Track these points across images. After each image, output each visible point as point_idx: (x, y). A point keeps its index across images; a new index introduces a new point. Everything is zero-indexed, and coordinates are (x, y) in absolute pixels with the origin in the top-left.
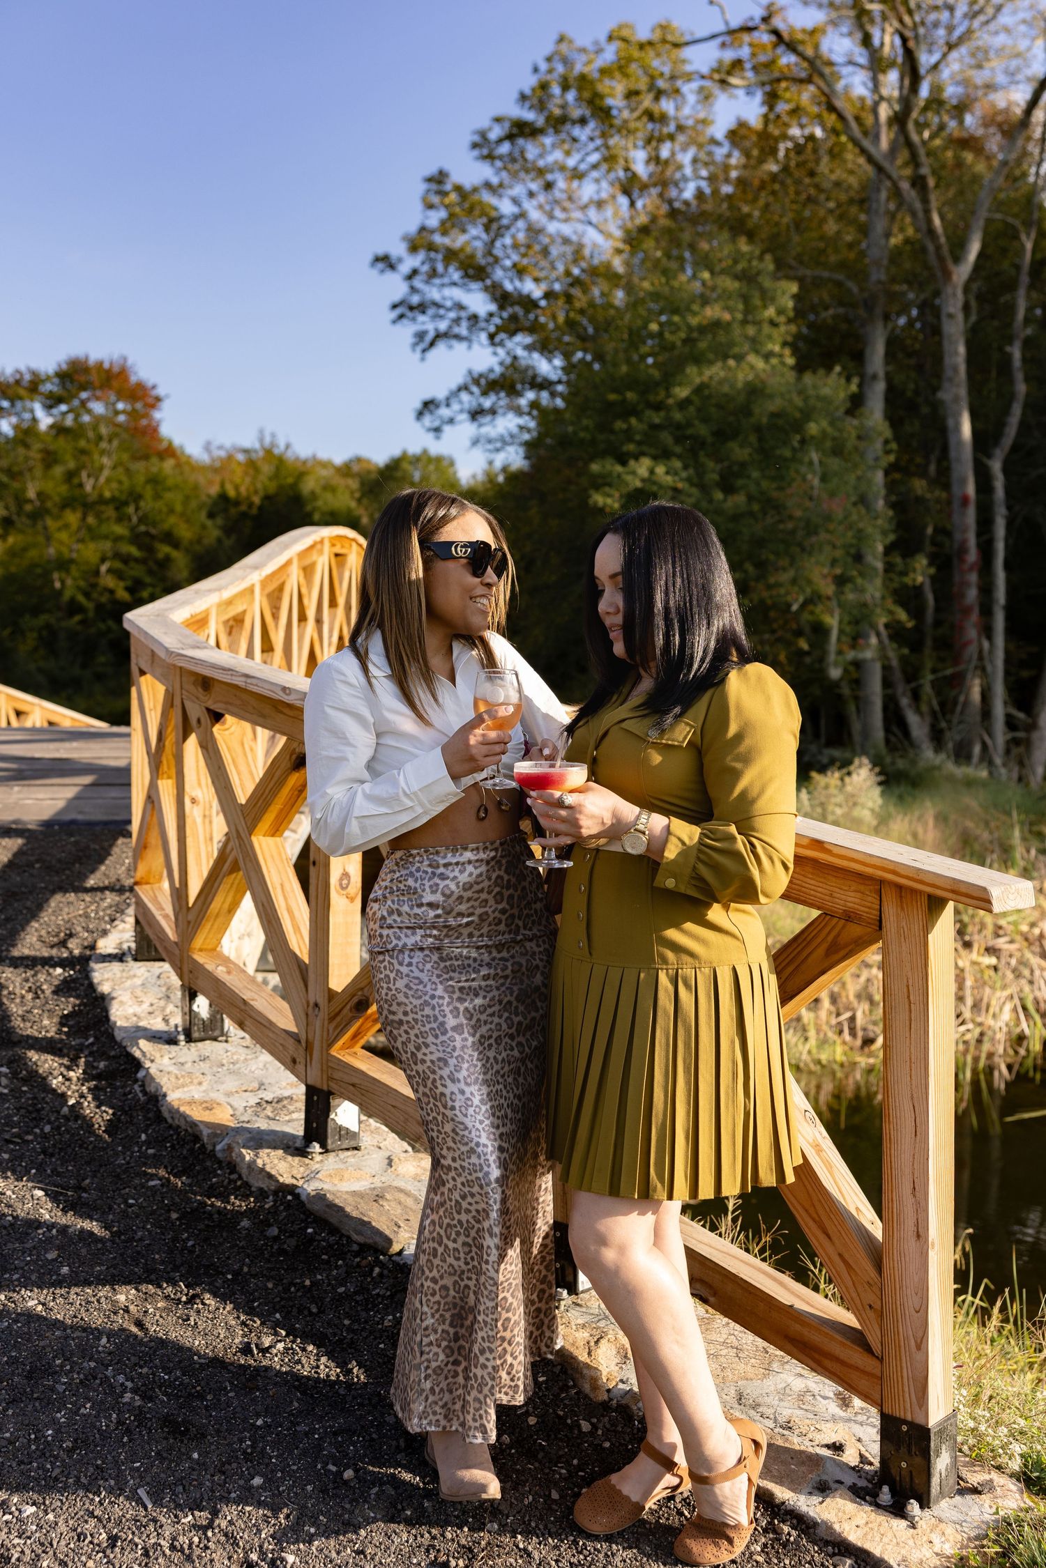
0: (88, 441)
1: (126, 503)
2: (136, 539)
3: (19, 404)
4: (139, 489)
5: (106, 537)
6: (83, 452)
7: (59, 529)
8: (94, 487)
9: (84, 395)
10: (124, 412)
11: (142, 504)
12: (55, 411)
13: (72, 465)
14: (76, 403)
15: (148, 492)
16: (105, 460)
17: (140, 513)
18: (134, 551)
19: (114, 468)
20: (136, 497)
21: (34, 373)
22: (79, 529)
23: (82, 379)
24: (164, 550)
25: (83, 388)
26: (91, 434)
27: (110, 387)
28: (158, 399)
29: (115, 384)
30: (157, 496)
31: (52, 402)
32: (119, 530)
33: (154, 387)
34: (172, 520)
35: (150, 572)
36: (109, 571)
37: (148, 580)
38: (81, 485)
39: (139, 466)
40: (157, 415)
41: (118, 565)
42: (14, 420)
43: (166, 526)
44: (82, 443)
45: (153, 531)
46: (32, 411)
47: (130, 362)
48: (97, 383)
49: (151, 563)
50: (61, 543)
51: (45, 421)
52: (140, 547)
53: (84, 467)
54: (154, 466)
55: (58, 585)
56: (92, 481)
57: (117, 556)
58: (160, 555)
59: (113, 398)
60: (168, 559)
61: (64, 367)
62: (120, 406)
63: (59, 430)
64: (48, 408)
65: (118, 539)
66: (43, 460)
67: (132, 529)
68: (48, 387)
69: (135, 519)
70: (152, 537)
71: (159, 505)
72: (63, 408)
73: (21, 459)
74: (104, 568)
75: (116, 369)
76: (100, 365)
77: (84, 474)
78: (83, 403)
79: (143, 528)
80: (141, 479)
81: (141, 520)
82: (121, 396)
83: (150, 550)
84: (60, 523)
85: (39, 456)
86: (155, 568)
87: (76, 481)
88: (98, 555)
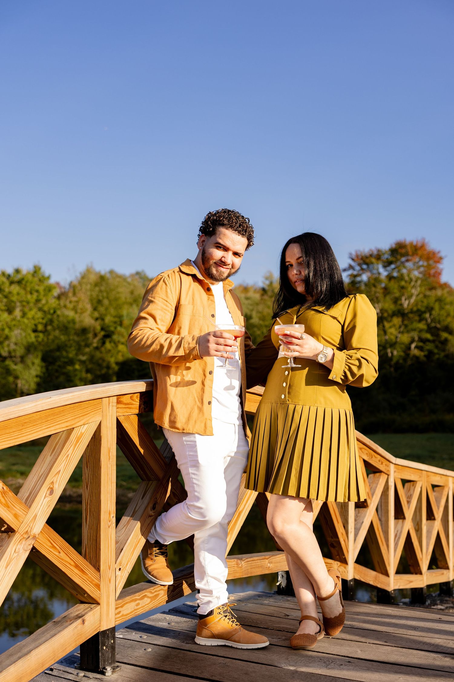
0: (406, 282)
1: (425, 312)
2: (430, 329)
3: (371, 266)
4: (431, 305)
5: (414, 330)
6: (403, 288)
7: (391, 327)
8: (408, 305)
9: (403, 259)
10: (422, 266)
11: (434, 312)
12: (389, 268)
13: (397, 295)
14: (398, 263)
15: (437, 306)
16: (413, 291)
17: (432, 317)
18: (429, 336)
19: (418, 295)
20: (430, 309)
21: (379, 251)
22: (400, 327)
23: (403, 251)
24: (444, 335)
25: (403, 255)
26: (407, 278)
27: (417, 254)
28: (441, 258)
29: (420, 252)
30: (441, 308)
31: (387, 264)
32: (422, 326)
33: (439, 252)
34: (449, 319)
35: (437, 347)
36: (416, 347)
37: (436, 351)
38: (401, 305)
39: (432, 294)
40: (440, 266)
41: (421, 344)
42: (369, 274)
43: (446, 323)
44: (403, 283)
45: (438, 326)
46: (378, 269)
47: (426, 241)
48: (410, 253)
49: (437, 343)
50: (391, 334)
51: (384, 273)
52: (432, 335)
53: (403, 295)
54: (439, 292)
55: (390, 355)
56: (407, 302)
57: (421, 340)
58: (443, 339)
59: (417, 259)
60: (446, 340)
61: (394, 246)
62: (421, 263)
63: (390, 278)
64: (385, 267)
65: (421, 331)
66: (384, 293)
67: (428, 325)
68: (386, 257)
69: (429, 320)
70: (438, 329)
71: (443, 313)
72: (393, 266)
73: (373, 293)
74: (413, 346)
75: (419, 245)
76: (411, 243)
77: (403, 299)
78: (403, 263)
79: (433, 325)
80: (432, 299)
81: (432, 321)
82: (421, 258)
83: (438, 336)
84: (391, 324)
85: (381, 291)
86: (440, 345)
87: (399, 302)
88: (410, 339)
